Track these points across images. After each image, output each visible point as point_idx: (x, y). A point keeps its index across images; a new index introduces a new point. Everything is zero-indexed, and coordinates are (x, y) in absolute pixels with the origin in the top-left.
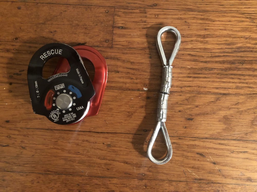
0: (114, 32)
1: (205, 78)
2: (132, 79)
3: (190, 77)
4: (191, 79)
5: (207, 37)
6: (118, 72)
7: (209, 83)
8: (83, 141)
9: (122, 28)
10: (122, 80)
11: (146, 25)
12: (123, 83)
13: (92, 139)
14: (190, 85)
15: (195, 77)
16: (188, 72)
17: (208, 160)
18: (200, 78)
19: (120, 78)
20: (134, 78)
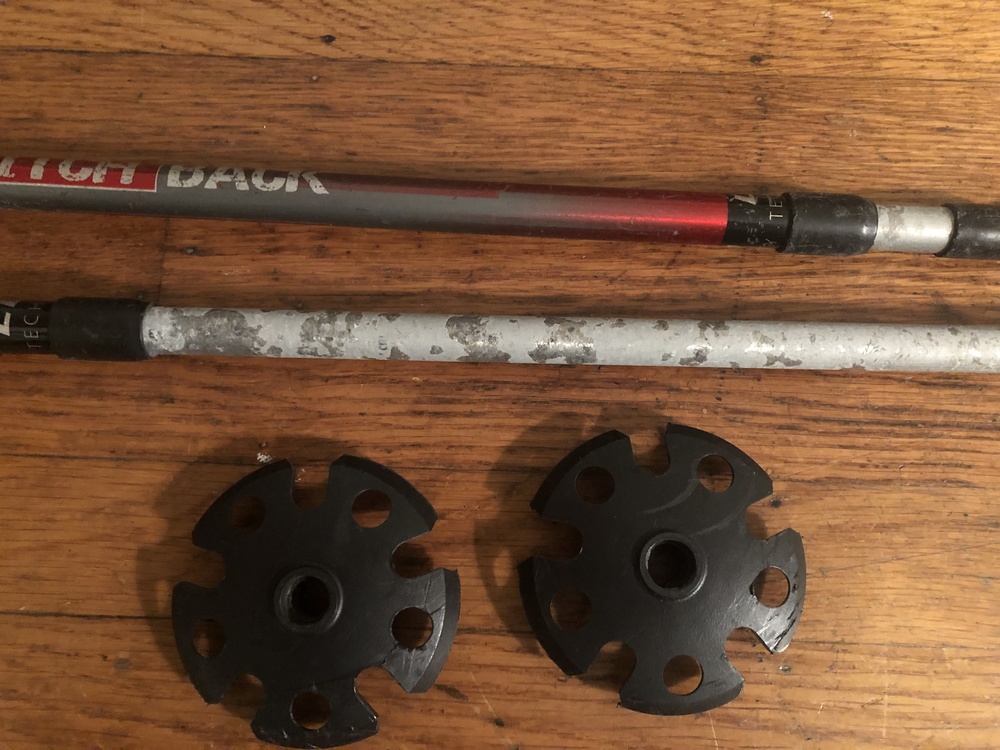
0: (166, 265)
1: (472, 414)
2: (218, 422)
3: (421, 413)
4: (423, 421)
5: (481, 279)
6: (172, 400)
7: (486, 432)
8: (33, 648)
9: (196, 251)
10: (181, 428)
11: (274, 240)
12: (186, 436)
13: (64, 641)
14: (419, 440)
15: (436, 414)
16: (414, 395)
17: (477, 709)
18: (455, 414)
19: (177, 420)
20: (226, 419)
